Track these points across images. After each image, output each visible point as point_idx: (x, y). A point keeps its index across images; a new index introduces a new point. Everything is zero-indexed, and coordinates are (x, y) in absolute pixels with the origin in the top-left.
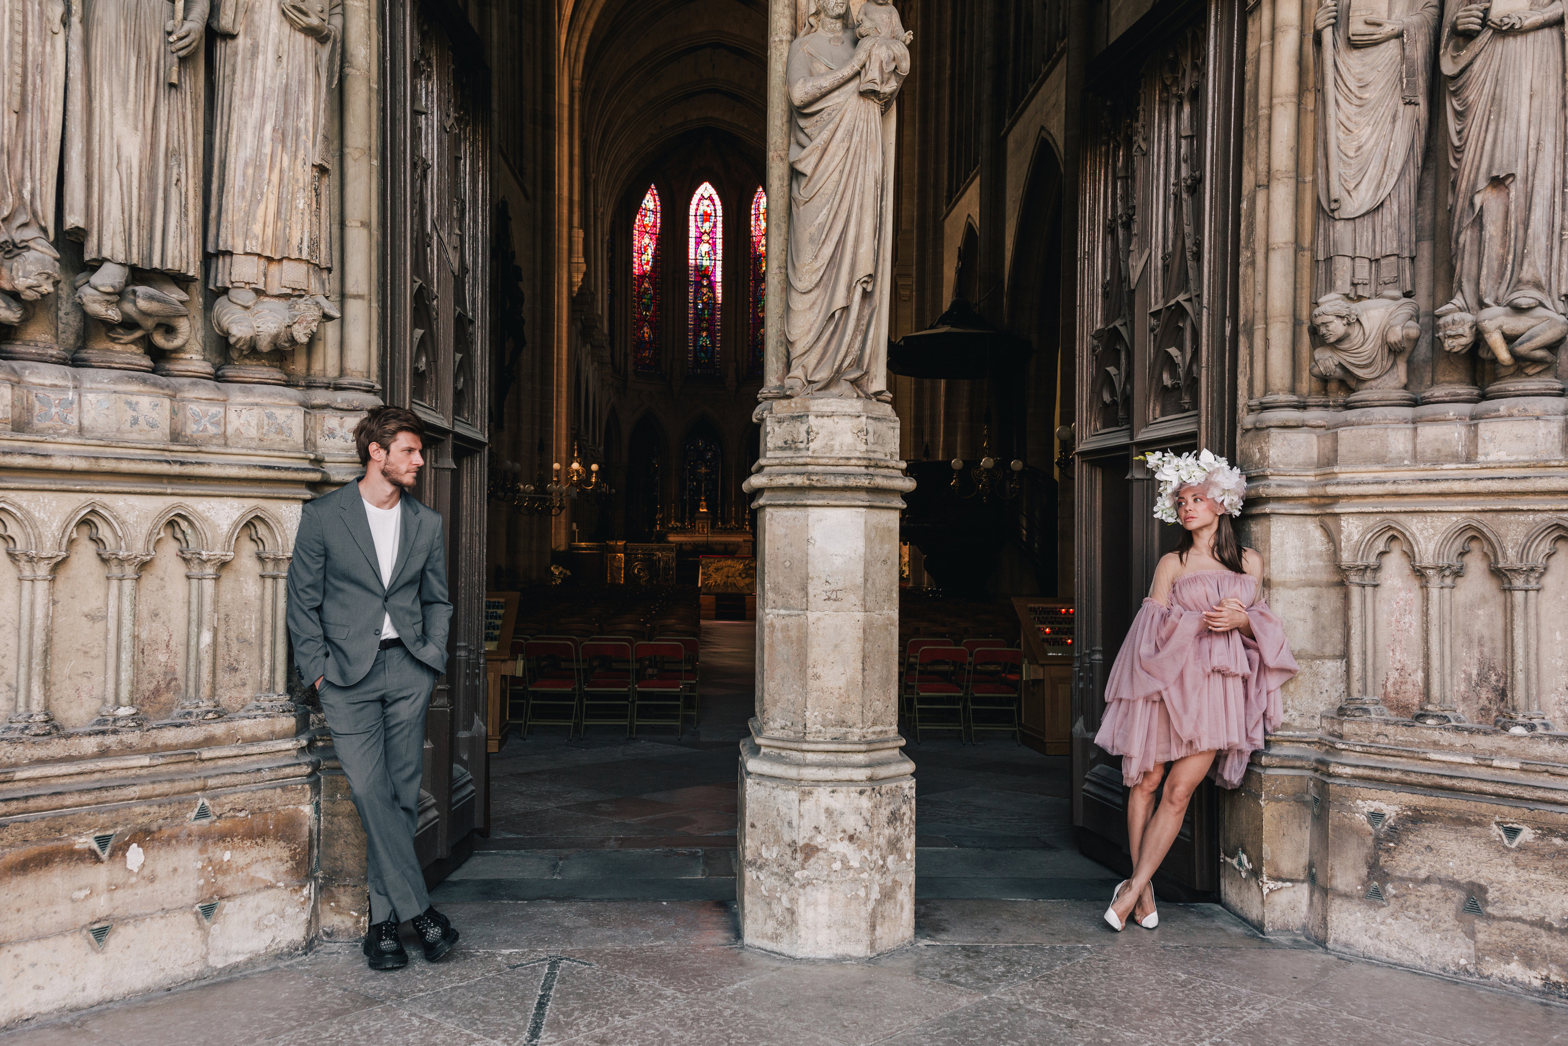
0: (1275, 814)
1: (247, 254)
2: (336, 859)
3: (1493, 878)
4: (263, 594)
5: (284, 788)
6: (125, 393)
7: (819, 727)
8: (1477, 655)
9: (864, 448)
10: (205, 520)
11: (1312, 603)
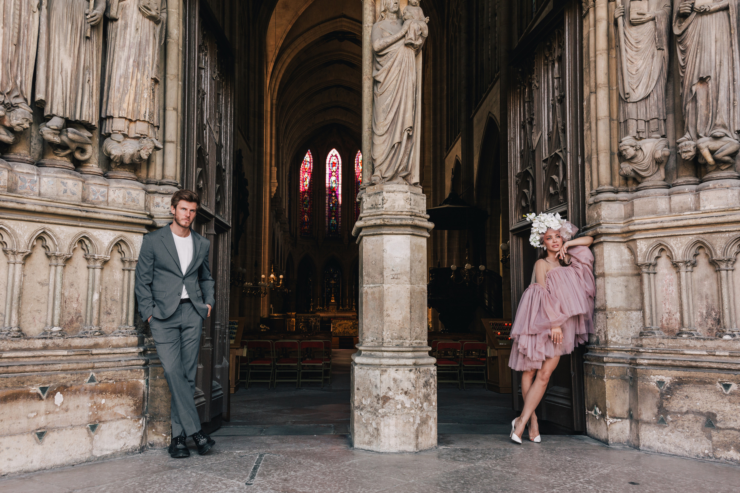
0: (612, 385)
1: (120, 117)
2: (156, 408)
3: (719, 409)
4: (123, 278)
5: (131, 370)
6: (61, 178)
7: (390, 340)
8: (705, 303)
9: (409, 207)
10: (97, 240)
11: (625, 284)
